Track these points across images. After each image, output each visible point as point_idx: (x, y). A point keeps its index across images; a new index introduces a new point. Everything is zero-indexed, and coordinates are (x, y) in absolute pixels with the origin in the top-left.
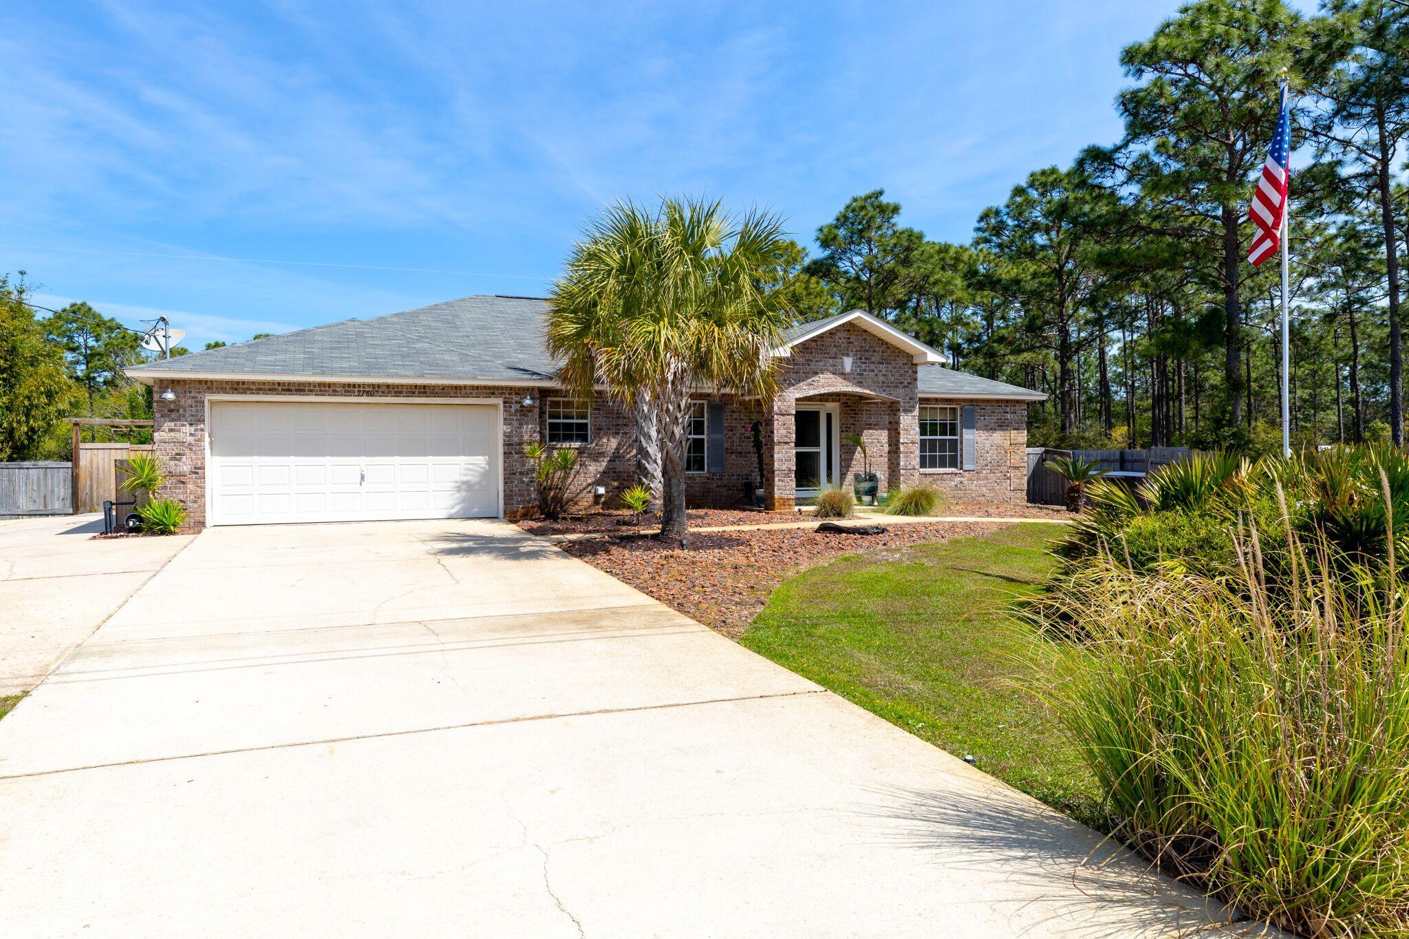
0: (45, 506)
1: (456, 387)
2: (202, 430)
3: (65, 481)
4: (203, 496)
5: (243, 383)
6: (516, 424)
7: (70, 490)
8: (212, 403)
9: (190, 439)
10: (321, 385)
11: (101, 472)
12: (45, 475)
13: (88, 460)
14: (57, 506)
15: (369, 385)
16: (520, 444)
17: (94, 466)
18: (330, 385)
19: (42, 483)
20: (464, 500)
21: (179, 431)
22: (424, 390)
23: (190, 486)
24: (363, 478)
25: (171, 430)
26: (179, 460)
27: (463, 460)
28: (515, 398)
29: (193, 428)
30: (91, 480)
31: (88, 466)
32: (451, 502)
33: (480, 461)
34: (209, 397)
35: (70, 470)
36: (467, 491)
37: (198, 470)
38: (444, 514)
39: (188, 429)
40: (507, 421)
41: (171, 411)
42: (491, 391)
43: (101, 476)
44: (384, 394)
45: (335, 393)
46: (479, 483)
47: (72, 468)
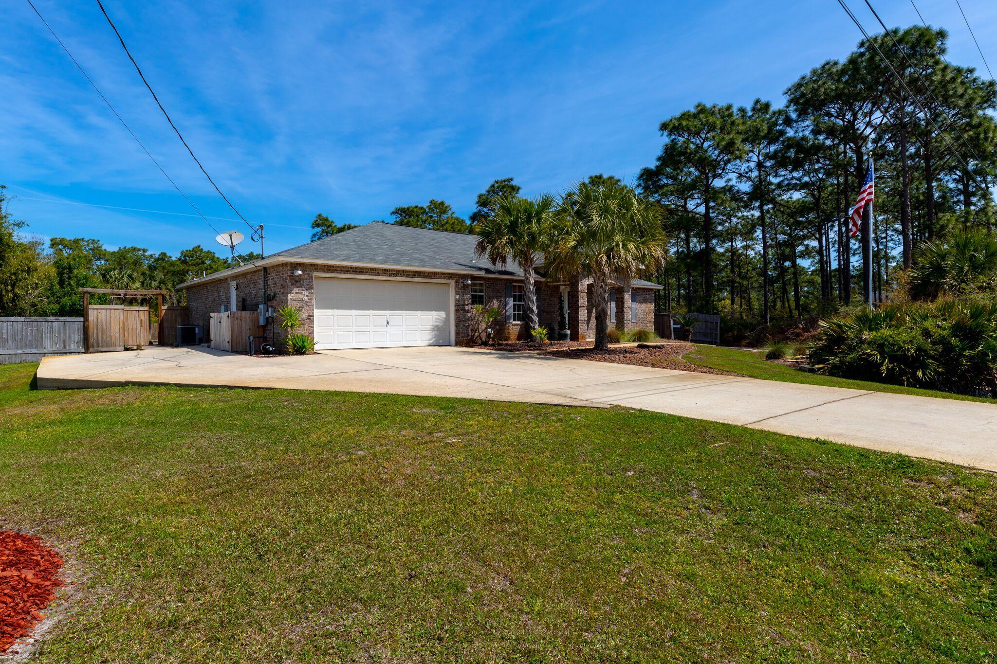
0: (65, 347)
1: (435, 273)
2: (313, 293)
3: (78, 330)
4: (313, 332)
5: (333, 266)
6: (461, 294)
7: (82, 336)
8: (317, 277)
9: (306, 298)
10: (371, 269)
11: (104, 324)
12: (64, 326)
13: (95, 316)
14: (73, 347)
15: (394, 270)
16: (463, 305)
17: (99, 320)
18: (376, 269)
19: (61, 330)
20: (436, 336)
21: (301, 293)
22: (420, 274)
23: (307, 327)
24: (388, 323)
25: (297, 293)
26: (301, 311)
27: (434, 314)
28: (461, 280)
29: (308, 292)
30: (97, 330)
31: (95, 320)
32: (429, 337)
33: (443, 314)
34: (315, 274)
35: (82, 323)
36: (437, 330)
37: (310, 317)
38: (426, 343)
39: (305, 293)
40: (457, 292)
41: (296, 281)
42: (450, 276)
43: (105, 327)
44: (401, 276)
45: (378, 274)
46: (442, 326)
47: (84, 322)
